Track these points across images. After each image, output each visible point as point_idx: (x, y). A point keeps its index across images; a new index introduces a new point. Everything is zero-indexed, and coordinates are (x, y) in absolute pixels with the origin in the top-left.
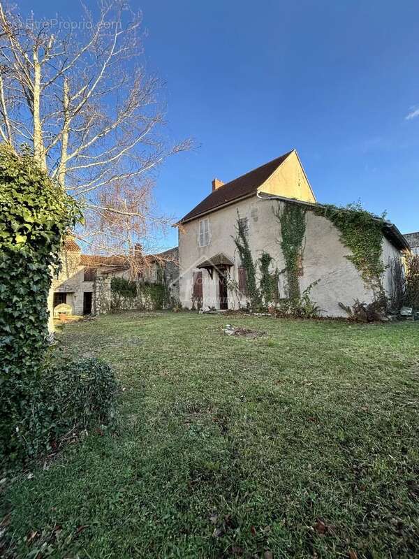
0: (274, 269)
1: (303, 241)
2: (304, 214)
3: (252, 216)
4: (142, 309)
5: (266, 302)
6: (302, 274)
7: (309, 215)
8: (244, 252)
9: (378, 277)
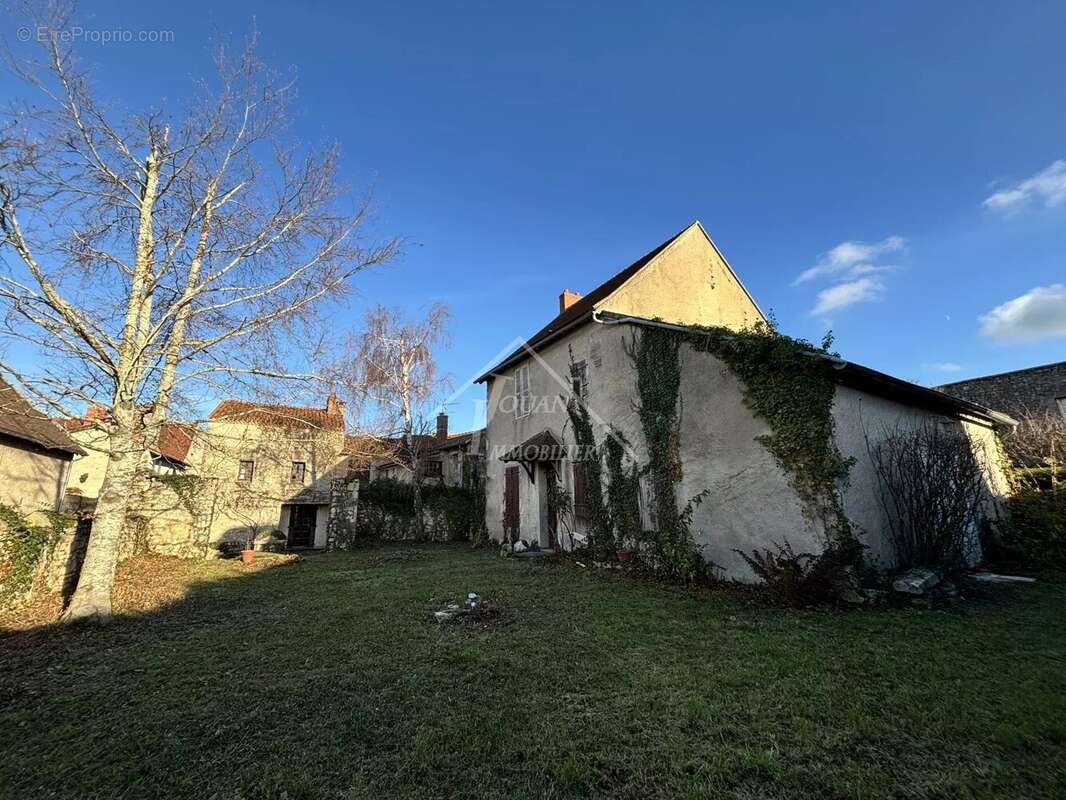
0: (631, 464)
1: (678, 405)
2: (676, 350)
3: (592, 357)
4: (423, 540)
5: (621, 536)
6: (680, 477)
7: (685, 349)
8: (582, 427)
9: (830, 489)
